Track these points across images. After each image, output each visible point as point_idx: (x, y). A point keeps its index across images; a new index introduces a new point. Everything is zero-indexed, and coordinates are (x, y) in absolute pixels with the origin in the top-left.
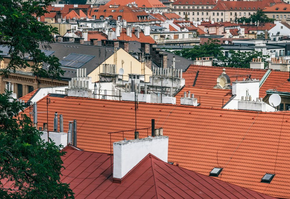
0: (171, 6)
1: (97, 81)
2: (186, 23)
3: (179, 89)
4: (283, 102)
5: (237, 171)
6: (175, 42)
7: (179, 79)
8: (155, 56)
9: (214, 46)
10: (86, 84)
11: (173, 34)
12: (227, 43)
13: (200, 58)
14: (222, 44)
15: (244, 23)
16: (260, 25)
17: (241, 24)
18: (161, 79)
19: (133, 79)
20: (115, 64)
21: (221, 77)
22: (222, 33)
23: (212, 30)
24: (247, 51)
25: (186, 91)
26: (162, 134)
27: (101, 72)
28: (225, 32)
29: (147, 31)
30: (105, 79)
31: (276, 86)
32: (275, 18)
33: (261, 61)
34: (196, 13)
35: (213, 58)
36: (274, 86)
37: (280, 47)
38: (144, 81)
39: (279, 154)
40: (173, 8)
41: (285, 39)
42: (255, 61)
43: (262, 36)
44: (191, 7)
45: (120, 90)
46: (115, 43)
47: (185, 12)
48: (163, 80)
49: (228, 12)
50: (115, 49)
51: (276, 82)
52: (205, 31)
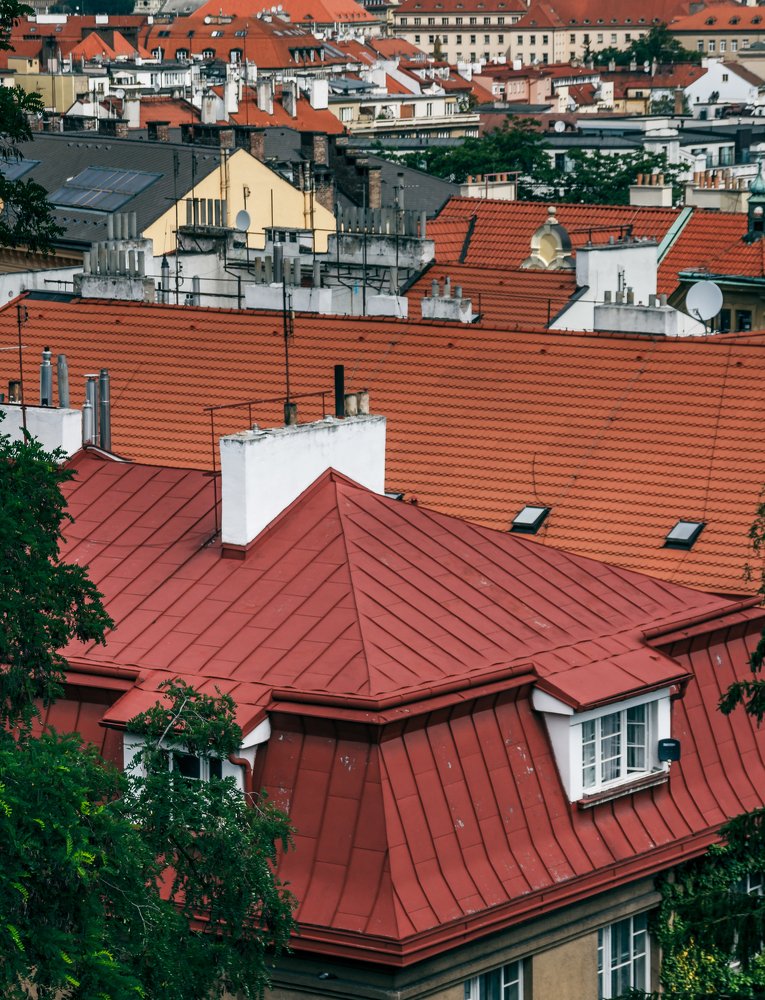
0: (392, 16)
1: (168, 250)
2: (437, 68)
3: (416, 272)
4: (729, 306)
5: (593, 514)
6: (403, 126)
7: (416, 242)
8: (345, 173)
9: (524, 138)
10: (136, 258)
11: (399, 104)
12: (559, 127)
13: (479, 177)
14: (546, 132)
15: (612, 66)
16: (658, 72)
17: (604, 68)
18: (361, 241)
19: (279, 245)
20: (224, 198)
21: (543, 233)
22: (547, 98)
23: (516, 90)
24: (622, 152)
25: (439, 276)
26: (366, 409)
27: (183, 222)
28: (554, 96)
29: (320, 94)
30: (194, 245)
31: (709, 258)
32: (705, 51)
33: (662, 181)
34: (466, 37)
35: (519, 175)
36: (702, 258)
37: (719, 138)
38: (310, 249)
39: (716, 464)
40: (398, 21)
41: (735, 114)
42: (643, 182)
43: (666, 104)
44: (452, 21)
45: (239, 277)
46: (222, 133)
47: (435, 35)
48: (368, 243)
49: (562, 33)
50: (223, 152)
51: (707, 244)
52: (494, 93)
